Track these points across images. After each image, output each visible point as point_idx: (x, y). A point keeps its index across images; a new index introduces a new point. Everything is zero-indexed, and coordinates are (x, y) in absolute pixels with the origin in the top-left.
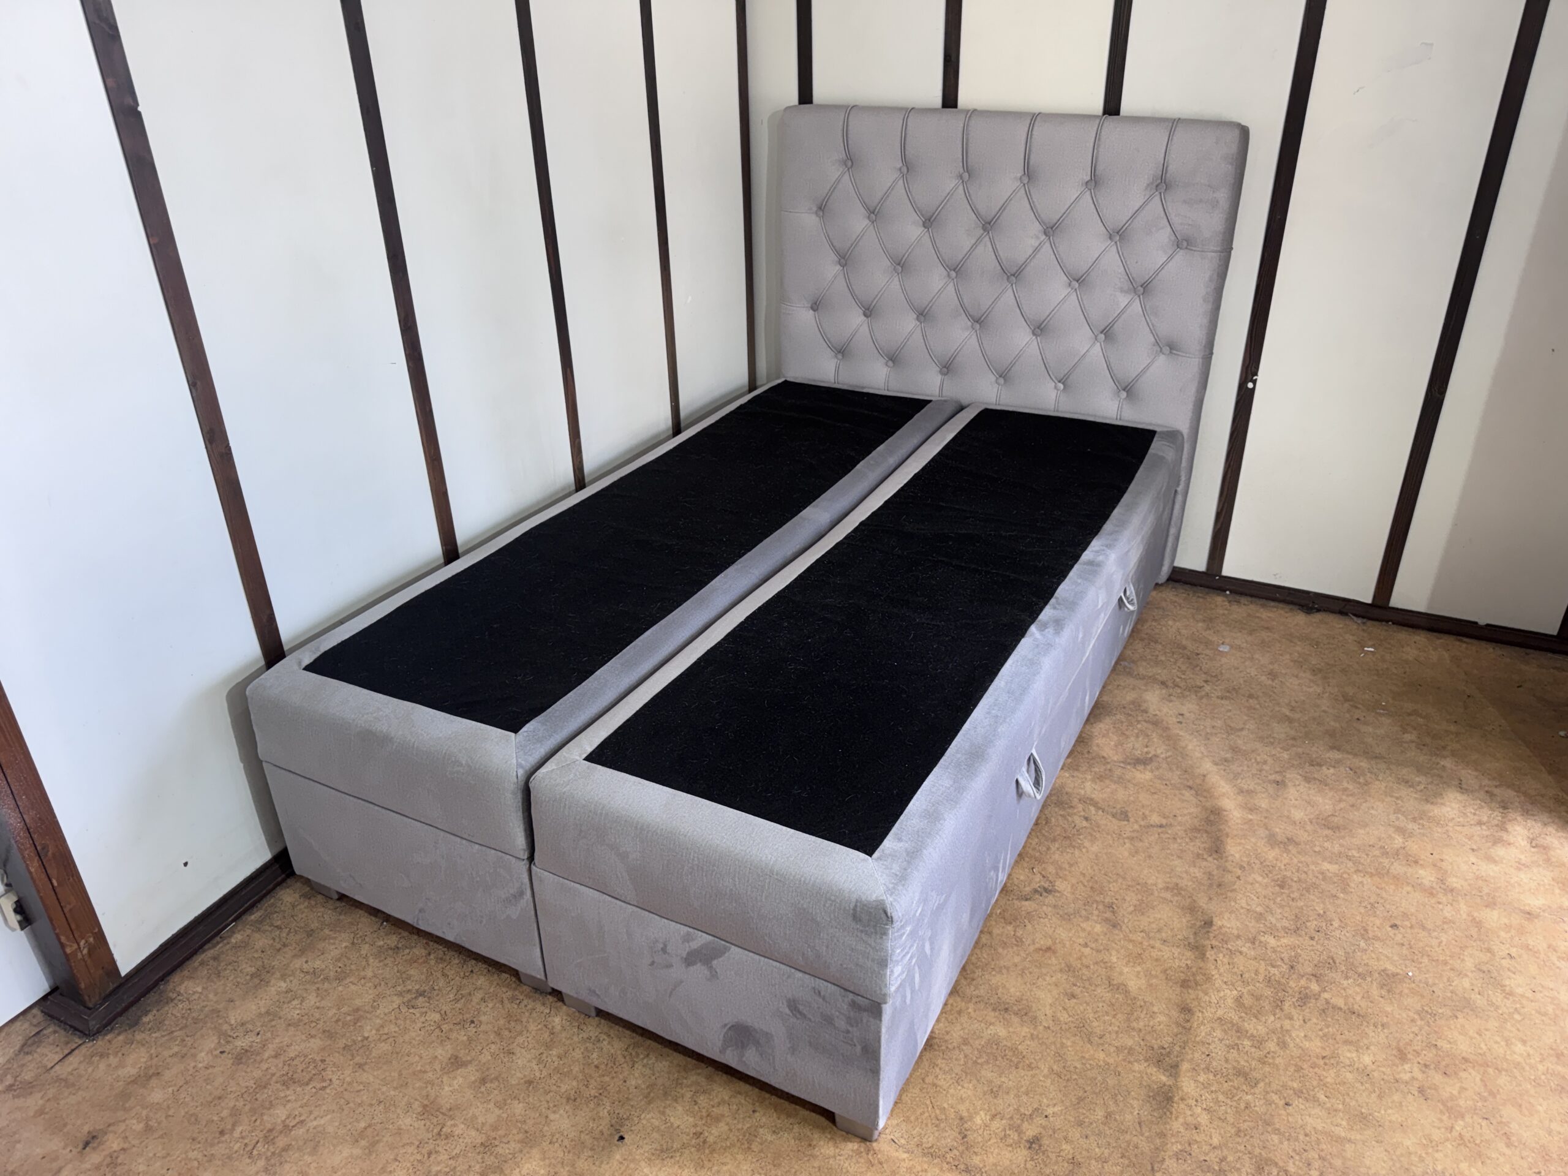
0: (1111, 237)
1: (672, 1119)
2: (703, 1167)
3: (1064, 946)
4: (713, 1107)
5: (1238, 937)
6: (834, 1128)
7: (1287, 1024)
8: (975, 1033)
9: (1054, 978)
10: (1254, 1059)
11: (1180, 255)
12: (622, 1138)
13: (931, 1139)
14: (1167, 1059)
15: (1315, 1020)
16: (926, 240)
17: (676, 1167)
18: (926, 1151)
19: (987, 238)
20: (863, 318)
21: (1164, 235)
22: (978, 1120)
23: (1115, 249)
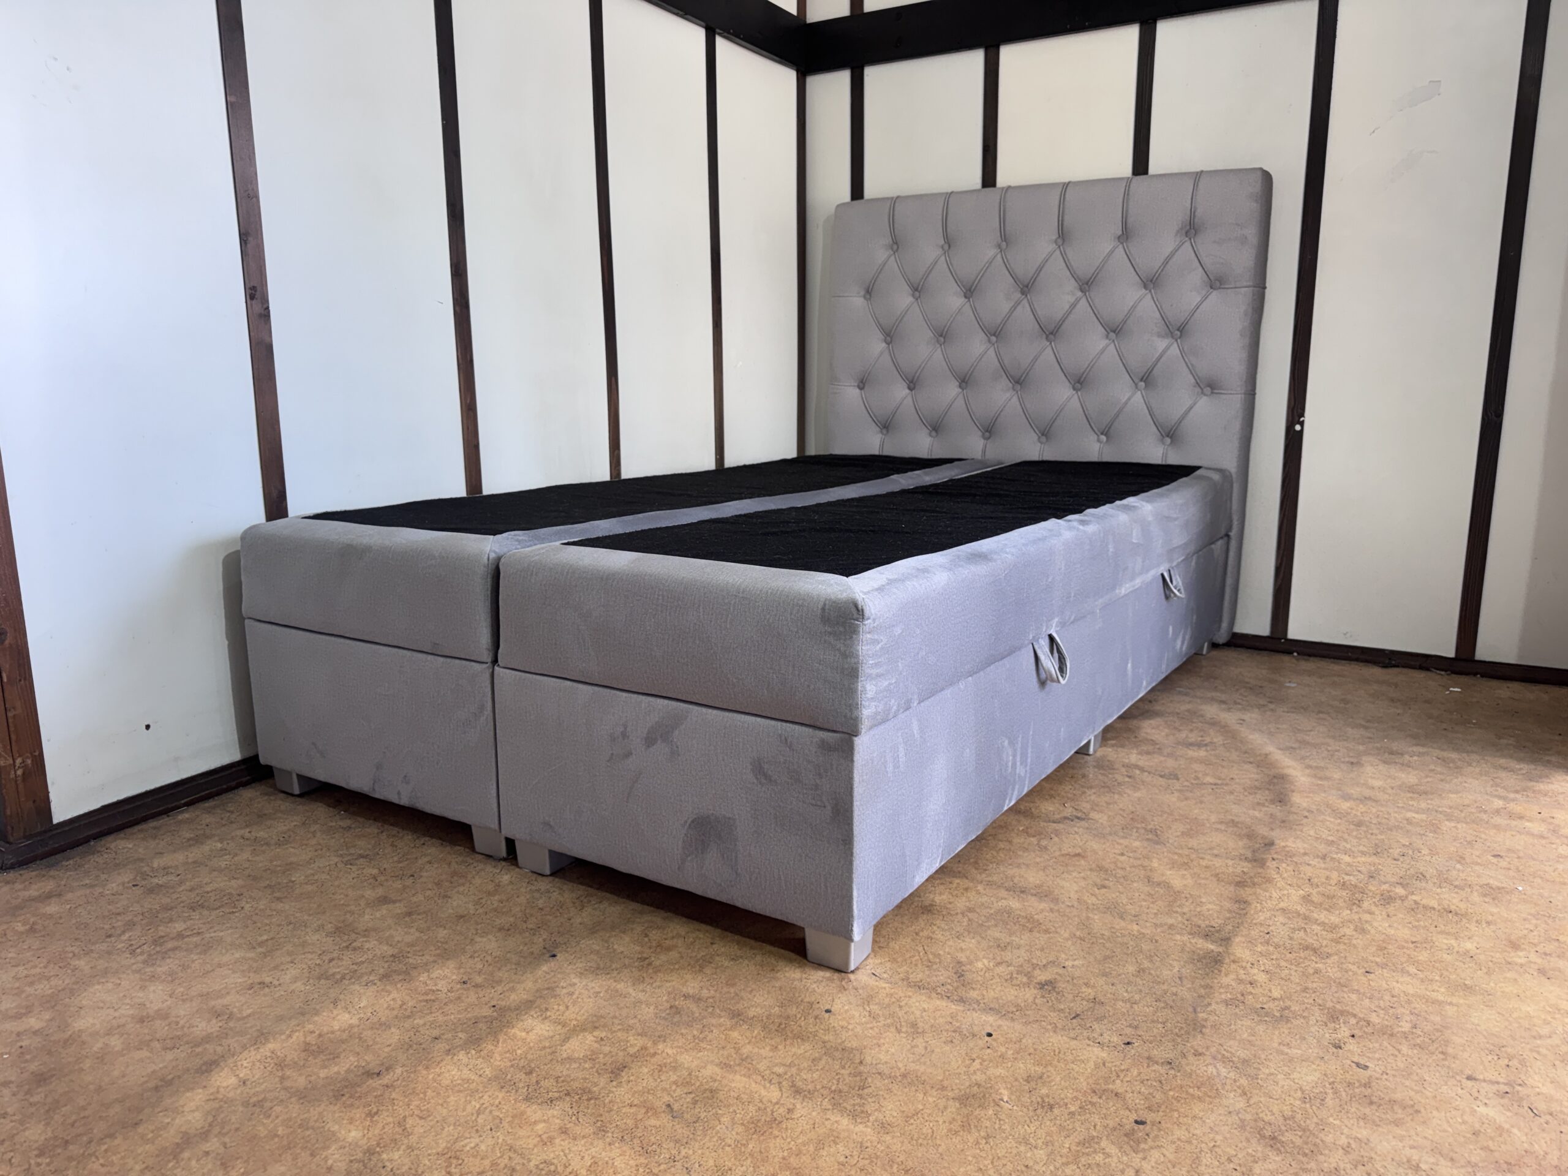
0: (1145, 287)
1: (616, 947)
2: (643, 982)
3: (1096, 854)
4: (666, 939)
6: (805, 961)
7: (1367, 917)
8: (983, 904)
9: (1082, 874)
10: (1326, 939)
11: (1215, 295)
12: (554, 956)
13: (919, 976)
14: (1217, 935)
15: (1401, 916)
16: (967, 309)
17: (611, 981)
18: (912, 984)
19: (1026, 300)
20: (907, 391)
21: (1197, 276)
22: (979, 965)
23: (1149, 296)
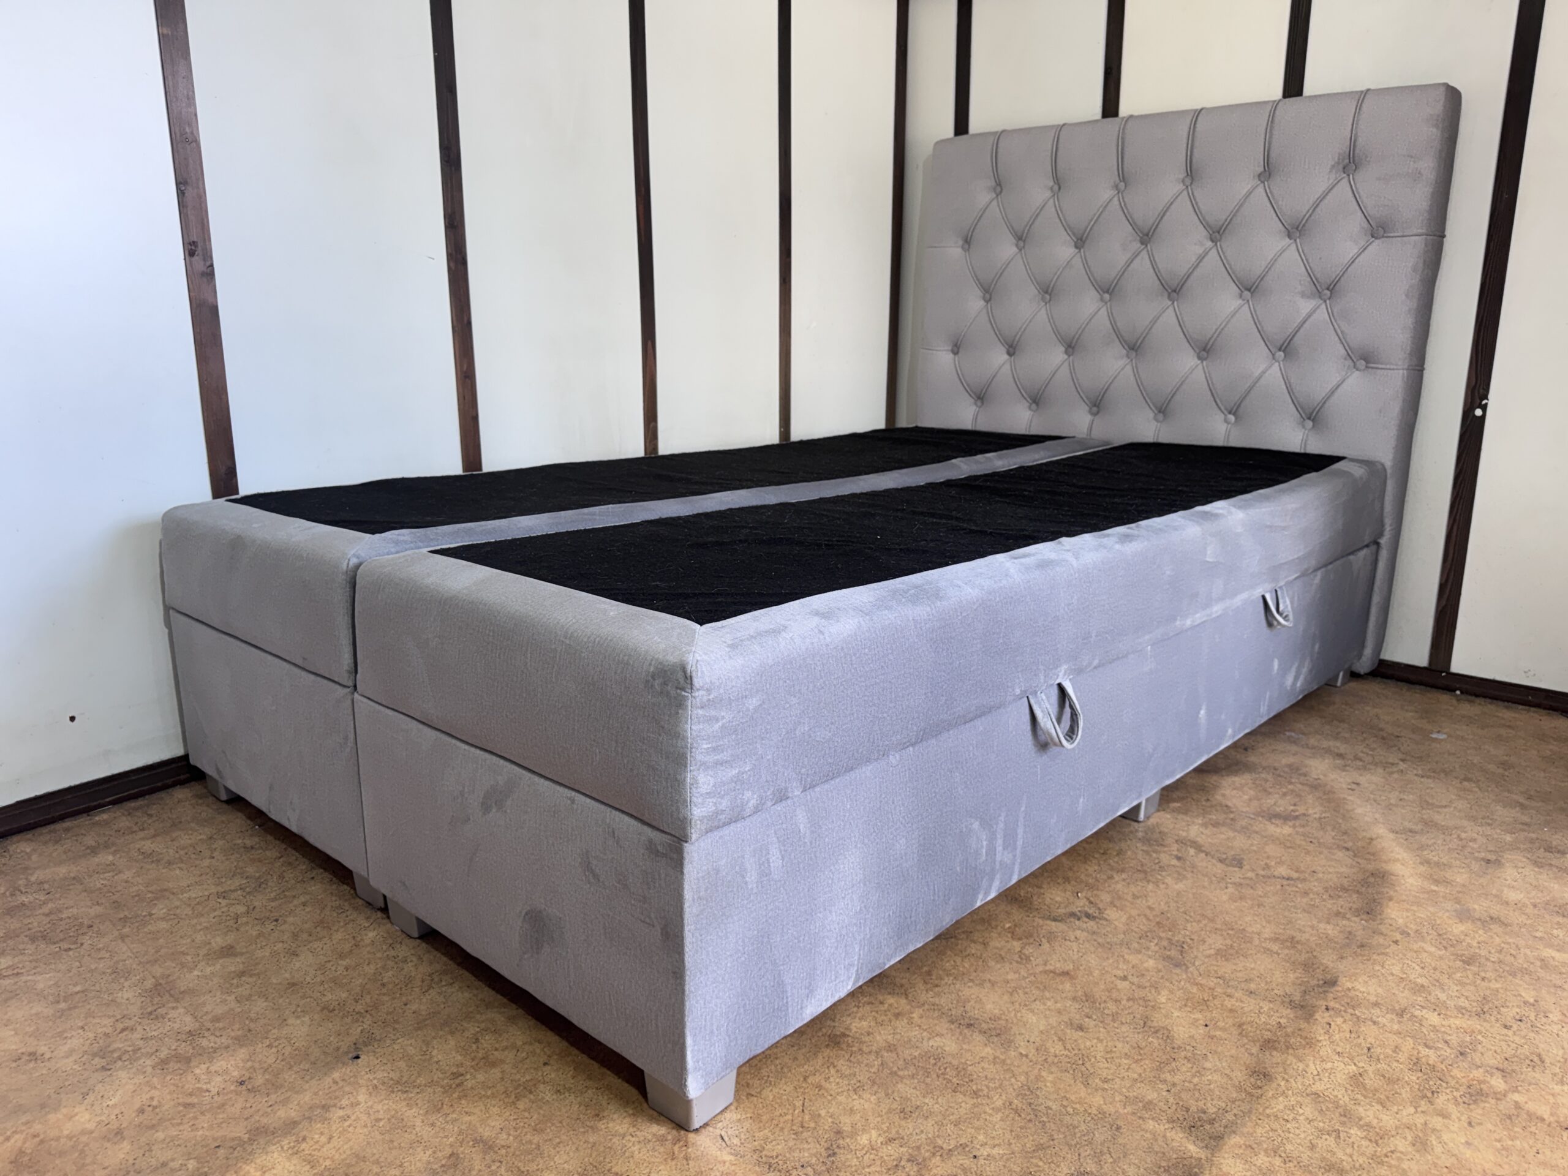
0: (1289, 236)
1: (435, 1052)
2: (439, 1110)
3: (1091, 973)
4: (496, 1050)
5: (1376, 1004)
6: (645, 1105)
8: (910, 1040)
9: (1059, 1005)
11: (1376, 246)
12: (357, 1057)
13: (779, 1147)
16: (1077, 262)
17: (404, 1103)
18: (764, 1159)
19: (1145, 251)
20: (1006, 357)
21: (1356, 223)
22: (864, 1140)
23: (1293, 247)
